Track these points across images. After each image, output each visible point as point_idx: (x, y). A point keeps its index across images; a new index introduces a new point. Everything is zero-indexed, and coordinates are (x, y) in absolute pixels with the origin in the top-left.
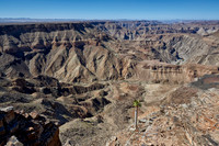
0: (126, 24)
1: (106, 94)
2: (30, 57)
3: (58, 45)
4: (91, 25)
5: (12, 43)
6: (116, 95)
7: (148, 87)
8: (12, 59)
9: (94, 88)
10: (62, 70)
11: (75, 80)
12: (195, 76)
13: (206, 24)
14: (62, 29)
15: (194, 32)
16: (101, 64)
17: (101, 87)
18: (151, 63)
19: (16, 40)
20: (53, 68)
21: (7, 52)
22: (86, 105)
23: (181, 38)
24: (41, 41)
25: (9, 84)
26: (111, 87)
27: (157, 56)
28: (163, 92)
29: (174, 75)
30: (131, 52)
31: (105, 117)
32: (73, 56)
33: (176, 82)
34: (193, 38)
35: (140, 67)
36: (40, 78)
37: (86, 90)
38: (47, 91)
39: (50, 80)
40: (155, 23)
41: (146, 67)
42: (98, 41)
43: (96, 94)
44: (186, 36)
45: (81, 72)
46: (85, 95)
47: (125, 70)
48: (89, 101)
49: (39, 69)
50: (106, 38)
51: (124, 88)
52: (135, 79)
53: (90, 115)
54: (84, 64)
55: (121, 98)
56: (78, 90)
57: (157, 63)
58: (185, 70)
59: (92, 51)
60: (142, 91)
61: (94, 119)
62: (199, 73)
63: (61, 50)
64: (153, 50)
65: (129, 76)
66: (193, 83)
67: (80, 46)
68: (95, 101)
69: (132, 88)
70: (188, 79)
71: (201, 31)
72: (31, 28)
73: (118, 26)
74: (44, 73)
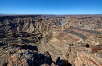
0: (47, 15)
1: (42, 35)
3: (26, 22)
4: (36, 16)
6: (45, 35)
7: (53, 32)
8: (11, 27)
10: (29, 29)
16: (40, 27)
17: (41, 33)
23: (61, 19)
24: (20, 21)
25: (9, 35)
26: (43, 33)
27: (56, 24)
28: (57, 33)
29: (60, 29)
30: (49, 23)
31: (42, 41)
32: (32, 25)
33: (60, 31)
35: (51, 27)
36: (21, 32)
37: (36, 35)
40: (55, 15)
41: (53, 27)
42: (39, 20)
43: (39, 36)
45: (35, 30)
47: (47, 28)
48: (37, 38)
51: (47, 33)
52: (50, 31)
53: (37, 42)
57: (56, 26)
58: (62, 28)
60: (52, 34)
62: (66, 28)
63: (27, 24)
65: (48, 30)
67: (34, 22)
68: (39, 38)
69: (49, 33)
70: (63, 30)
71: (66, 17)
72: (16, 17)
73: (45, 16)
74: (23, 31)
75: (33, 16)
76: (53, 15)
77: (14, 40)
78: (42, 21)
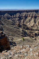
2: (22, 19)
9: (36, 30)
11: (32, 27)
14: (31, 12)
19: (20, 14)
20: (27, 23)
21: (18, 17)
38: (24, 28)
39: (25, 25)
46: (33, 31)
54: (35, 23)
56: (32, 30)
61: (34, 38)
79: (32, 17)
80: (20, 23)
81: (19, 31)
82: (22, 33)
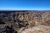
0: (32, 11)
1: (28, 23)
2: (16, 16)
3: (20, 14)
4: (26, 11)
5: (13, 14)
6: (30, 23)
7: (36, 22)
8: (13, 16)
9: (26, 22)
10: (21, 18)
11: (23, 20)
12: (45, 21)
13: (47, 11)
15: (45, 12)
16: (27, 18)
17: (27, 22)
18: (36, 18)
19: (14, 13)
20: (19, 18)
22: (25, 25)
23: (42, 13)
24: (18, 13)
25: (13, 20)
26: (29, 22)
27: (37, 16)
28: (39, 23)
29: (41, 20)
30: (32, 16)
31: (28, 27)
32: (22, 16)
33: (41, 22)
34: (44, 14)
35: (34, 18)
36: (17, 19)
38: (18, 22)
39: (19, 20)
40: (37, 11)
41: (35, 18)
42: (27, 14)
43: (26, 23)
44: (43, 13)
45: (24, 19)
46: (24, 23)
47: (31, 19)
49: (17, 18)
50: (28, 13)
52: (33, 21)
54: (24, 17)
55: (31, 24)
57: (37, 18)
58: (43, 19)
59: (26, 15)
60: (35, 23)
61: (26, 27)
62: (46, 20)
63: (21, 15)
64: (37, 15)
65: (32, 20)
66: (45, 22)
67: (24, 14)
68: (26, 24)
69: (33, 22)
70: (44, 21)
73: (30, 11)
74: (18, 19)
75: (24, 11)
76: (35, 11)
77: (15, 23)
78: (28, 14)
79: (22, 14)
80: (14, 19)
81: (16, 25)
82: (18, 26)
